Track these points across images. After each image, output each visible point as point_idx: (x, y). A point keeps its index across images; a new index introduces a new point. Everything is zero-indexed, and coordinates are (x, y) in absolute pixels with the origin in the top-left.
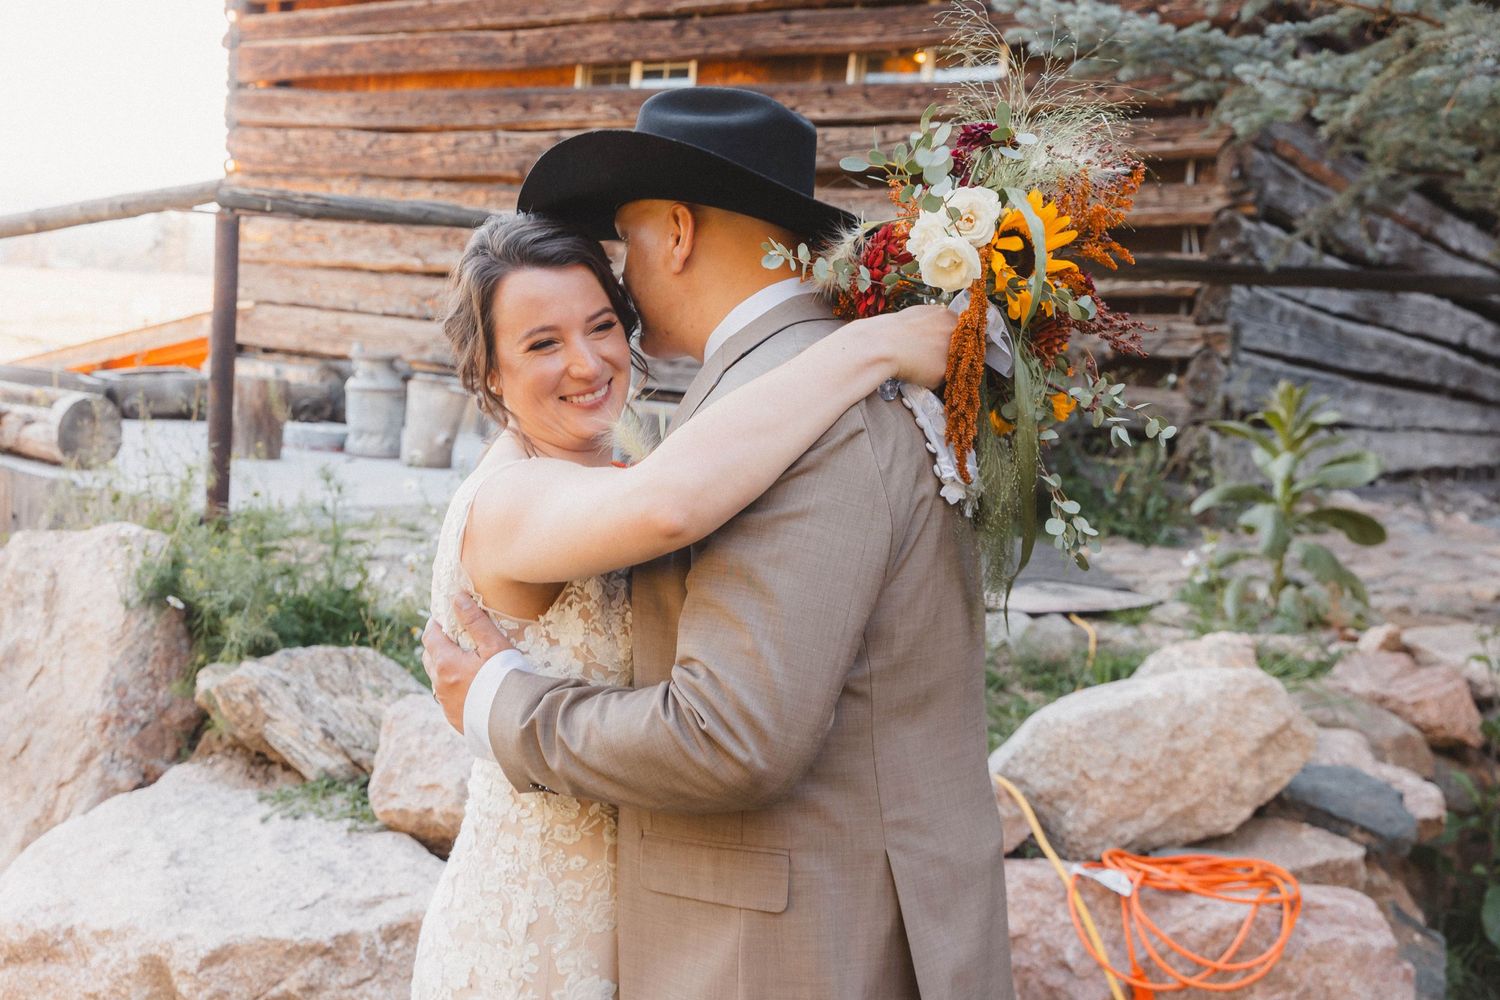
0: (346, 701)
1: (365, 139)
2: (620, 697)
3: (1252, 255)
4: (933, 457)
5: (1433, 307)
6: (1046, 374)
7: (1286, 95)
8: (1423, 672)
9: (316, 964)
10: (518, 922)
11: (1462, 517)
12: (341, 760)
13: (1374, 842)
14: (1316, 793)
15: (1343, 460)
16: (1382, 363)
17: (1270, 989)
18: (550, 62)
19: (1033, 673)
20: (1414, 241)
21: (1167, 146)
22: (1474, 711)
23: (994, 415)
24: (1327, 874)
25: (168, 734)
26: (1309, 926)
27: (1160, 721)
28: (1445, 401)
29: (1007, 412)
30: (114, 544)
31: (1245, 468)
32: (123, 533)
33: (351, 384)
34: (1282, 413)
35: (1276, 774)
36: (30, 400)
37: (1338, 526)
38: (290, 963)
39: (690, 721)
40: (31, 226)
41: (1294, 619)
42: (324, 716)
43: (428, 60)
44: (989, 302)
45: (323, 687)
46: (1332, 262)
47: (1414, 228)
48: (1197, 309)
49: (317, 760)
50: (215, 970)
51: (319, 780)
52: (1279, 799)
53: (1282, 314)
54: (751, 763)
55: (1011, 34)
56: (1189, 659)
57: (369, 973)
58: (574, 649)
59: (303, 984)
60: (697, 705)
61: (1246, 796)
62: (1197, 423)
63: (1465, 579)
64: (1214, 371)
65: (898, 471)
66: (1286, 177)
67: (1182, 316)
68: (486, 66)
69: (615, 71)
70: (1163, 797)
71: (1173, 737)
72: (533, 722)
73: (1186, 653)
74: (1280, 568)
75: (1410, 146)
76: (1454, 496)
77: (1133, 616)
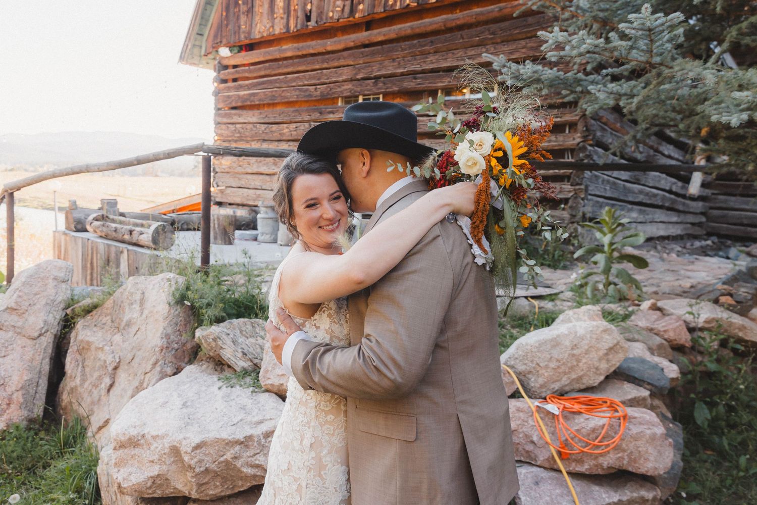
0: (252, 340)
1: (263, 127)
2: (342, 351)
3: (592, 159)
4: (471, 246)
5: (660, 176)
6: (517, 208)
7: (608, 97)
8: (667, 318)
9: (237, 448)
10: (307, 442)
11: (674, 255)
12: (250, 363)
13: (653, 389)
14: (629, 369)
15: (631, 236)
16: (641, 198)
17: (616, 452)
18: (329, 96)
19: (514, 320)
20: (652, 152)
21: (558, 119)
22: (688, 333)
23: (497, 227)
24: (634, 402)
25: (186, 353)
26: (631, 427)
27: (567, 343)
28: (665, 211)
29: (502, 224)
30: (165, 281)
31: (591, 239)
32: (168, 277)
33: (259, 216)
34: (607, 219)
35: (614, 363)
36: (142, 225)
37: (629, 261)
38: (227, 448)
39: (369, 361)
40: (135, 163)
41: (614, 298)
42: (243, 346)
43: (285, 97)
44: (491, 179)
45: (242, 335)
46: (623, 161)
47: (651, 147)
48: (571, 180)
49: (241, 364)
50: (198, 451)
51: (241, 372)
52: (615, 372)
53: (603, 181)
54: (395, 379)
55: (500, 78)
56: (576, 316)
57: (258, 451)
58: (326, 330)
59: (233, 456)
60: (371, 355)
61: (602, 372)
62: (573, 223)
63: (678, 279)
64: (579, 203)
65: (455, 252)
66: (603, 130)
67: (566, 183)
68: (306, 99)
69: (353, 99)
70: (569, 373)
71: (572, 349)
72: (307, 361)
73: (575, 313)
74: (607, 278)
75: (656, 116)
76: (669, 247)
77: (552, 297)
